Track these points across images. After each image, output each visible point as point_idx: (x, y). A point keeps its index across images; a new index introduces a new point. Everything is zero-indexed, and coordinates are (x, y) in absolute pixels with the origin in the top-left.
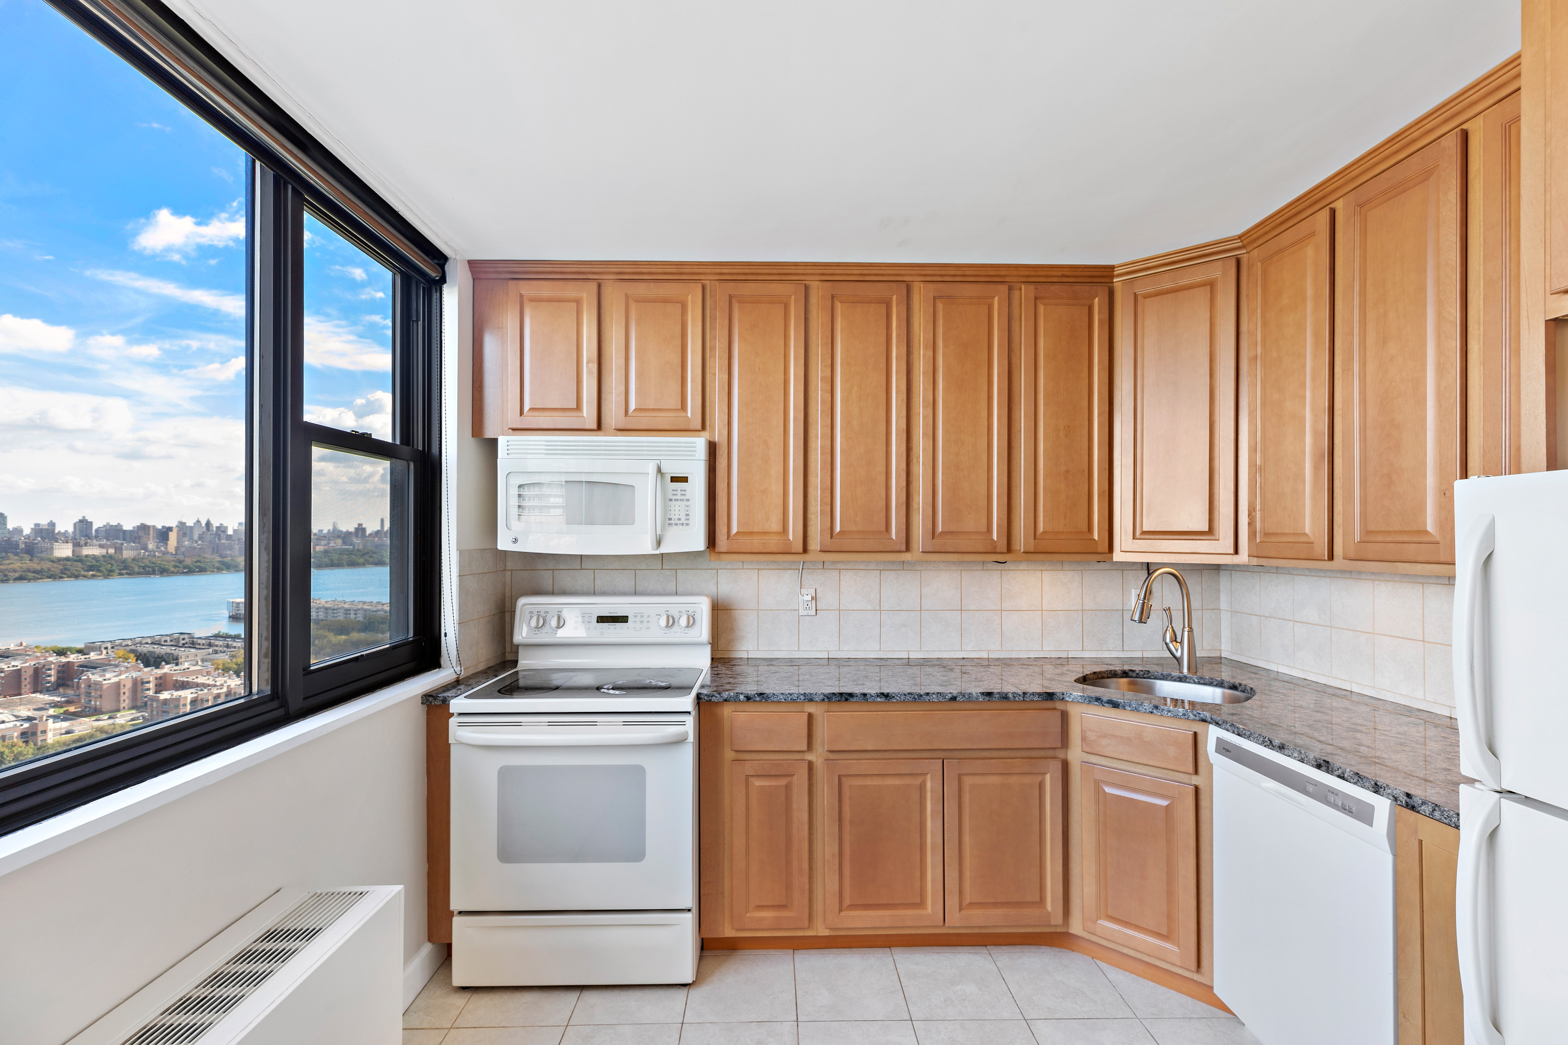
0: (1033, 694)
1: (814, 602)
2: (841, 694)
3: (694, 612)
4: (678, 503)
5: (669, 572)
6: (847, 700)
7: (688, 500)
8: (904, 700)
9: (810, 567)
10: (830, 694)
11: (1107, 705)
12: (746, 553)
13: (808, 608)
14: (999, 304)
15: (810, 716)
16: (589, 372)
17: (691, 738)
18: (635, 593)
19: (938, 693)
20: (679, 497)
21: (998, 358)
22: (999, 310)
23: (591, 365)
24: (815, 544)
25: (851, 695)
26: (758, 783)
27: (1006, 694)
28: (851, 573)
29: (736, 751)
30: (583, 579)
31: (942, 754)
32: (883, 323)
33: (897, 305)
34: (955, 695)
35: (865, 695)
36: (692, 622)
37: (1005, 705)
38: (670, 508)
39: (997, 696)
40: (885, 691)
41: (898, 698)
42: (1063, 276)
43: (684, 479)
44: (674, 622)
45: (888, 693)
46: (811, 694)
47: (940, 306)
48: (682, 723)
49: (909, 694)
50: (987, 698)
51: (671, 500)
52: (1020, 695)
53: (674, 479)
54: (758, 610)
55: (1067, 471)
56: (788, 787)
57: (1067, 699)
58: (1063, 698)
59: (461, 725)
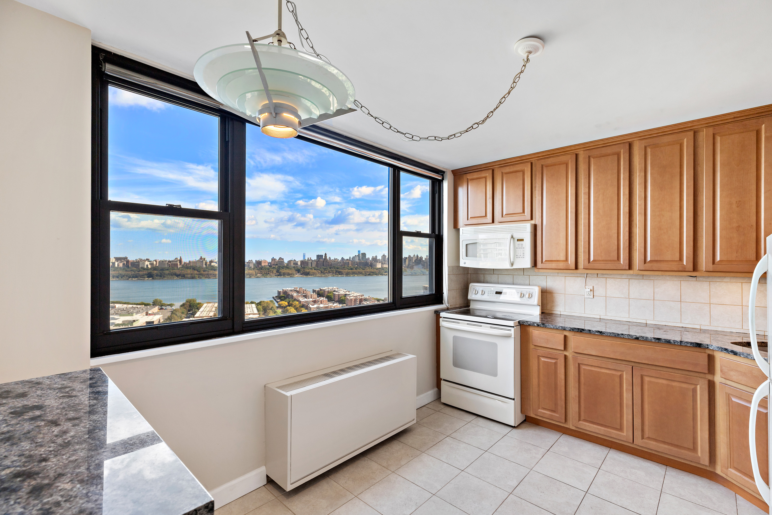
0: (687, 342)
1: (592, 292)
2: (578, 329)
3: (533, 292)
4: (520, 249)
5: (526, 276)
6: (581, 332)
7: (524, 248)
8: (610, 336)
9: (590, 276)
10: (573, 328)
11: (731, 353)
13: (589, 295)
14: (687, 142)
15: (565, 337)
16: (489, 202)
17: (513, 336)
19: (628, 335)
20: (520, 247)
21: (686, 170)
22: (687, 145)
23: (490, 200)
24: (581, 265)
25: (583, 330)
26: (543, 359)
27: (669, 340)
28: (612, 280)
29: (535, 345)
31: (633, 364)
32: (616, 164)
33: (623, 154)
34: (638, 337)
35: (590, 331)
36: (531, 296)
37: (668, 346)
38: (517, 251)
39: (663, 340)
40: (600, 330)
41: (606, 334)
42: (734, 118)
43: (522, 240)
44: (524, 295)
45: (601, 331)
46: (564, 327)
47: (649, 150)
48: (510, 330)
49: (612, 333)
50: (657, 341)
51: (517, 248)
52: (678, 342)
53: (518, 240)
54: (565, 294)
55: (739, 227)
56: (556, 363)
57: (710, 348)
58: (708, 347)
59: (443, 321)
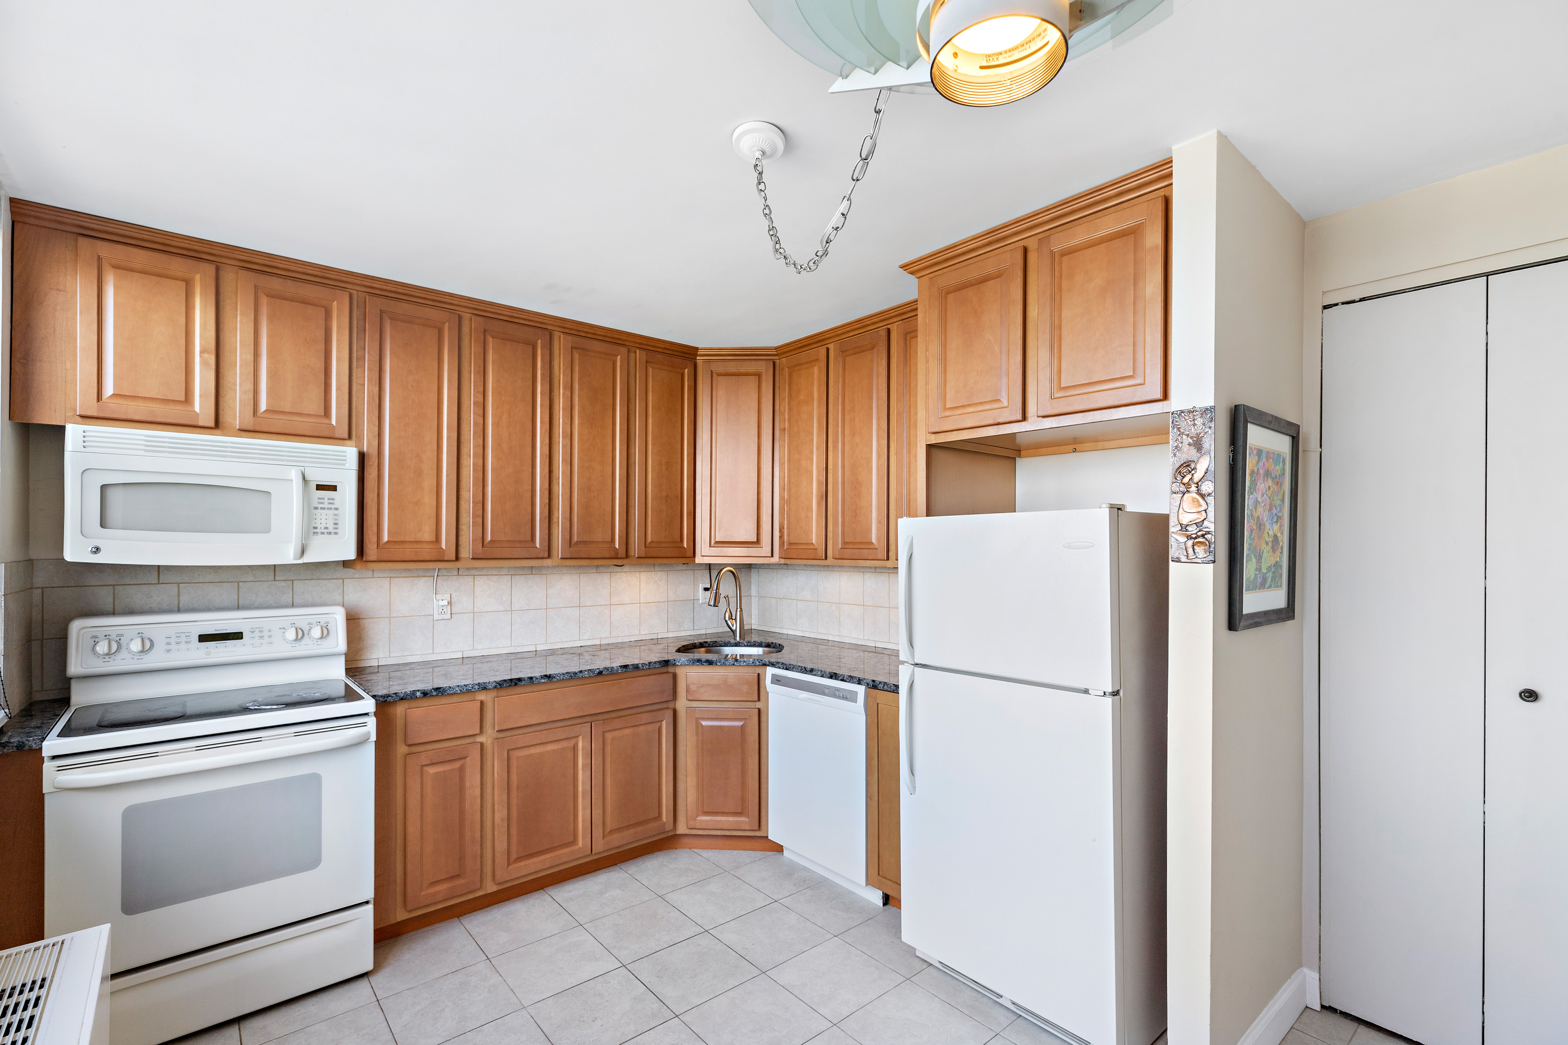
0: (655, 663)
1: (449, 607)
2: (511, 680)
3: (327, 622)
4: (326, 511)
6: (516, 684)
7: (337, 509)
8: (563, 679)
9: (445, 574)
10: (501, 681)
11: (705, 664)
12: (396, 561)
13: (443, 613)
14: (621, 362)
15: (482, 703)
16: (204, 363)
17: (373, 738)
18: (238, 608)
19: (589, 670)
20: (326, 506)
21: (620, 405)
22: (620, 367)
23: (206, 355)
24: (465, 553)
25: (520, 680)
26: (432, 770)
27: (638, 665)
28: (485, 578)
29: (410, 745)
30: (162, 594)
31: (589, 719)
32: (530, 361)
33: (541, 349)
34: (601, 670)
35: (531, 678)
36: (326, 633)
37: (637, 673)
38: (315, 517)
39: (631, 667)
40: (548, 673)
41: (558, 678)
42: (665, 348)
43: (333, 488)
44: (303, 635)
45: (550, 675)
46: (484, 683)
47: (576, 356)
48: (364, 725)
49: (567, 673)
50: (624, 670)
51: (316, 508)
52: (647, 665)
53: (320, 487)
54: (390, 618)
55: (667, 496)
56: (462, 769)
57: (678, 664)
58: (675, 663)
59: (61, 769)
